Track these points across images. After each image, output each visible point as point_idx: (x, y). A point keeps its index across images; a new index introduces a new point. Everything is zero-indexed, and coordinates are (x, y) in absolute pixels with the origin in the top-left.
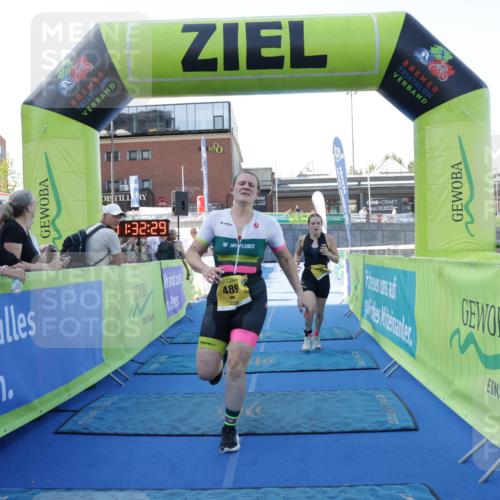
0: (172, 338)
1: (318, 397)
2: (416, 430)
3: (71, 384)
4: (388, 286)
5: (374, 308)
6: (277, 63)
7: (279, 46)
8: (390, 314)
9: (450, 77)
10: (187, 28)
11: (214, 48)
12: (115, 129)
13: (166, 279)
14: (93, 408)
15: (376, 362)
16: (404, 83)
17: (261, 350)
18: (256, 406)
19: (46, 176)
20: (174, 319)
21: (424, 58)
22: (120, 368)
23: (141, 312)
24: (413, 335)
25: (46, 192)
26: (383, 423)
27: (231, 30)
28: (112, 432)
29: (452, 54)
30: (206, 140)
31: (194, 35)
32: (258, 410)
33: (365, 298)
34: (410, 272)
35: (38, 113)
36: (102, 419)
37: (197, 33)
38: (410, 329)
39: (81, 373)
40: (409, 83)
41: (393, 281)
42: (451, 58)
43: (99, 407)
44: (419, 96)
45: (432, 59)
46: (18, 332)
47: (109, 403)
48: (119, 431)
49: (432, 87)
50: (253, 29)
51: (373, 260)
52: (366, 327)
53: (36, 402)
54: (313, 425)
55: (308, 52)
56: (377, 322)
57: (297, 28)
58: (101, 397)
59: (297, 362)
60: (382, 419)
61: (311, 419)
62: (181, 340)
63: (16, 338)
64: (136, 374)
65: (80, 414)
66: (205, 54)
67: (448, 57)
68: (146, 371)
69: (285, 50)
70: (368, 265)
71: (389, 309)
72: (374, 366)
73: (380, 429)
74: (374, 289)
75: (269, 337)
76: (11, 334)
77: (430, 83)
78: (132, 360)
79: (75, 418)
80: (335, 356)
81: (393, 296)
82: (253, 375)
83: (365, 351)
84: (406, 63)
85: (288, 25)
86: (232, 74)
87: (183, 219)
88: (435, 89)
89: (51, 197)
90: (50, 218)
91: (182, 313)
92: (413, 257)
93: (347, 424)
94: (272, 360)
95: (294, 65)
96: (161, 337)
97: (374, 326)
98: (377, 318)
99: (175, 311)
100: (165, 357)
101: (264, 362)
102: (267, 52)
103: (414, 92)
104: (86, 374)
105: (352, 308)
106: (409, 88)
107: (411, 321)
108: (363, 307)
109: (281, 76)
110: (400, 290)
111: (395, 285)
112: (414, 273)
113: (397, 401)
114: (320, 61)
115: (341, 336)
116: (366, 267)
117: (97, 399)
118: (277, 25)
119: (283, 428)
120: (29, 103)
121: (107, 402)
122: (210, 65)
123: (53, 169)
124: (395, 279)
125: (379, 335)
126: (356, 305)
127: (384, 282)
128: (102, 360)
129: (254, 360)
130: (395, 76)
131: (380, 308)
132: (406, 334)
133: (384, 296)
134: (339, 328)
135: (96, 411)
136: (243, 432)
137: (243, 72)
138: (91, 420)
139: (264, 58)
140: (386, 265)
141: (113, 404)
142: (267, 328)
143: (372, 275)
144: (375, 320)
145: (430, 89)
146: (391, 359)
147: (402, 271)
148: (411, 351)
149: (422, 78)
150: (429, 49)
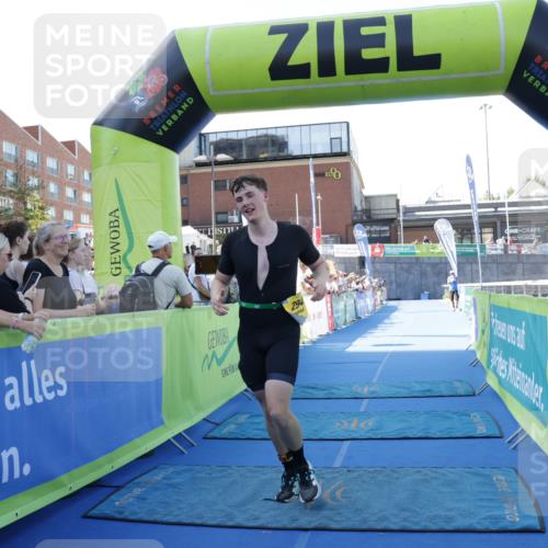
1: (417, 476)
2: (541, 531)
4: (516, 333)
5: (500, 359)
6: (381, 65)
7: (383, 46)
8: (518, 367)
10: (275, 30)
11: (306, 52)
12: (216, 154)
14: (138, 485)
15: (500, 428)
16: (537, 84)
17: (362, 410)
18: (335, 490)
19: (117, 206)
22: (185, 431)
23: (220, 362)
24: (545, 397)
25: (116, 224)
26: (497, 519)
27: (325, 30)
28: (151, 519)
31: (283, 37)
32: (338, 493)
33: (491, 346)
34: (541, 317)
35: (109, 134)
36: (144, 499)
37: (286, 35)
38: (541, 390)
39: (131, 440)
40: (543, 83)
41: (521, 328)
43: (147, 482)
46: (41, 393)
47: (161, 476)
48: (157, 517)
50: (352, 27)
51: (503, 300)
52: (492, 381)
53: (64, 478)
54: (405, 519)
55: (417, 52)
56: (504, 376)
57: (404, 24)
58: (155, 468)
59: (399, 426)
60: (497, 513)
61: (404, 510)
63: (39, 399)
64: (205, 438)
65: (123, 491)
66: (295, 60)
68: (218, 436)
69: (390, 50)
70: (494, 306)
71: (517, 360)
72: (497, 434)
73: (492, 528)
74: (501, 335)
75: (373, 392)
76: (31, 394)
78: (206, 420)
79: (113, 497)
80: (448, 418)
81: (521, 346)
82: (345, 442)
83: (488, 413)
84: (539, 59)
85: (393, 20)
86: (328, 80)
89: (122, 229)
90: (121, 254)
93: (449, 519)
94: (371, 423)
95: (401, 67)
97: (500, 381)
98: (503, 371)
100: (245, 416)
101: (362, 425)
102: (369, 54)
104: (138, 440)
105: (478, 356)
107: (542, 379)
108: (490, 357)
109: (387, 81)
110: (529, 338)
111: (523, 332)
112: (546, 318)
113: (520, 486)
114: (432, 62)
115: (461, 392)
116: (493, 308)
117: (149, 471)
118: (380, 21)
119: (365, 521)
120: (98, 123)
121: (158, 476)
122: (302, 71)
123: (124, 198)
124: (524, 324)
125: (505, 392)
126: (482, 353)
127: (512, 328)
128: (161, 423)
129: (350, 422)
130: (525, 75)
131: (507, 360)
132: (537, 395)
133: (511, 345)
134: (460, 381)
135: (141, 487)
136: (312, 525)
137: (341, 78)
138: (131, 500)
139: (363, 60)
140: (512, 307)
141: (164, 478)
142: (375, 380)
143: (498, 318)
144: (501, 374)
146: (518, 426)
147: (531, 315)
148: (542, 418)
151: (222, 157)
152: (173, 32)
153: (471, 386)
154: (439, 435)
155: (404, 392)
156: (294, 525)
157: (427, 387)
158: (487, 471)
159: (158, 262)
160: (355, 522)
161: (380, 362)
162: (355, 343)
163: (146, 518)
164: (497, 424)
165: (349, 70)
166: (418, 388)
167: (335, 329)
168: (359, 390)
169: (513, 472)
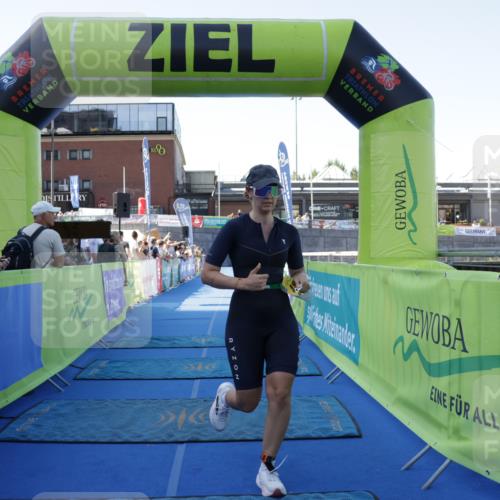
2: (359, 437)
3: (9, 389)
4: (332, 293)
5: (317, 315)
6: (224, 66)
7: (227, 49)
8: (333, 320)
9: (396, 86)
10: (134, 27)
11: (162, 47)
12: (56, 127)
14: (31, 415)
15: (318, 369)
16: (351, 91)
17: (204, 355)
18: (198, 414)
21: (371, 66)
22: (60, 373)
24: (357, 342)
26: (328, 430)
27: (178, 30)
28: (52, 439)
29: (398, 64)
30: (149, 141)
33: (307, 305)
34: (355, 280)
36: (40, 426)
38: (353, 336)
39: (20, 379)
40: (355, 91)
41: (336, 288)
42: (397, 67)
43: (38, 414)
44: (365, 104)
45: (379, 68)
47: (48, 409)
48: (59, 438)
49: (378, 95)
50: (202, 30)
51: (320, 266)
52: (309, 333)
54: (257, 432)
55: (256, 56)
56: (320, 328)
57: (245, 31)
58: (41, 402)
60: (326, 426)
61: (255, 426)
64: (75, 379)
65: (19, 420)
66: (152, 54)
67: (394, 67)
68: (86, 377)
69: (233, 53)
70: (311, 271)
71: (332, 316)
72: (318, 373)
73: (323, 436)
74: (318, 296)
75: (210, 342)
77: (376, 92)
78: (71, 365)
79: (12, 425)
82: (196, 381)
83: (308, 358)
84: (353, 71)
85: (236, 28)
86: (179, 75)
87: (124, 221)
88: (381, 98)
92: (356, 264)
93: (291, 432)
94: (214, 366)
95: (241, 68)
97: (316, 332)
98: (319, 324)
100: (105, 362)
101: (207, 368)
102: (214, 55)
103: (360, 100)
104: (24, 380)
106: (356, 95)
107: (354, 328)
108: (306, 313)
109: (229, 79)
110: (344, 296)
111: (338, 292)
112: (359, 280)
113: (340, 408)
114: (268, 66)
116: (310, 273)
117: (36, 405)
118: (225, 28)
119: (226, 435)
121: (45, 408)
122: (157, 65)
124: (339, 285)
125: (321, 341)
126: (298, 311)
127: (328, 289)
128: (41, 366)
129: (196, 366)
130: (342, 83)
131: (323, 315)
132: (349, 341)
133: (327, 303)
135: (34, 417)
136: (186, 439)
137: (190, 74)
138: (29, 427)
139: (211, 60)
140: (329, 272)
141: (51, 410)
142: (209, 333)
143: (315, 282)
144: (317, 327)
145: (376, 97)
146: (334, 366)
147: (346, 278)
148: (354, 358)
149: (369, 86)
150: (376, 58)
151: (61, 130)
152: (41, 20)
156: (171, 439)
158: (314, 399)
159: (38, 226)
160: (219, 436)
161: (210, 319)
162: (184, 303)
163: (47, 439)
165: (198, 67)
167: (163, 291)
168: (198, 341)
169: (333, 399)
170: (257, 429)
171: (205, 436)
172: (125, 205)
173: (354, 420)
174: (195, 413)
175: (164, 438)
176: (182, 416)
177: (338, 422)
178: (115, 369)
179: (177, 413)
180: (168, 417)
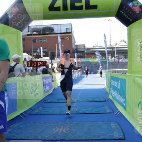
0: (46, 100)
1: (90, 124)
2: (124, 139)
4: (117, 84)
5: (113, 91)
6: (80, 8)
7: (81, 2)
8: (118, 93)
9: (140, 12)
13: (44, 81)
15: (113, 110)
16: (124, 14)
17: (74, 105)
20: (47, 94)
21: (131, 5)
22: (23, 112)
24: (125, 102)
26: (112, 136)
28: (13, 138)
29: (141, 4)
32: (67, 130)
33: (110, 87)
34: (124, 79)
36: (11, 132)
38: (124, 100)
40: (126, 14)
41: (119, 82)
42: (140, 5)
44: (129, 19)
45: (134, 5)
51: (114, 74)
52: (110, 97)
56: (114, 96)
58: (14, 123)
59: (85, 110)
60: (112, 134)
61: (86, 134)
62: (48, 101)
64: (29, 114)
66: (56, 5)
67: (139, 5)
68: (33, 113)
69: (83, 3)
71: (118, 92)
72: (112, 112)
73: (111, 139)
74: (113, 84)
75: (78, 101)
77: (133, 14)
78: (30, 109)
80: (99, 108)
83: (109, 106)
84: (125, 7)
86: (65, 12)
87: (53, 61)
88: (135, 16)
91: (51, 92)
92: (127, 74)
93: (99, 136)
94: (77, 109)
95: (86, 9)
96: (41, 100)
97: (113, 97)
98: (114, 94)
99: (48, 91)
100: (41, 108)
101: (74, 110)
102: (77, 4)
103: (127, 17)
105: (107, 90)
106: (126, 16)
107: (124, 97)
108: (110, 90)
109: (82, 12)
110: (121, 85)
111: (119, 84)
113: (119, 127)
114: (95, 7)
115: (102, 100)
116: (111, 77)
117: (13, 124)
119: (75, 137)
121: (15, 126)
122: (58, 9)
125: (114, 100)
126: (108, 89)
127: (116, 82)
130: (121, 12)
131: (115, 91)
132: (123, 101)
133: (116, 87)
134: (102, 97)
135: (11, 129)
136: (60, 139)
137: (69, 11)
138: (7, 133)
139: (76, 6)
140: (116, 77)
141: (17, 126)
142: (78, 97)
143: (112, 80)
144: (113, 95)
145: (133, 16)
146: (118, 110)
147: (122, 79)
148: (125, 108)
149: (130, 12)
150: (133, 2)
151: (35, 33)
153: (105, 99)
154: (96, 112)
155: (87, 100)
156: (55, 139)
157: (93, 99)
158: (109, 123)
159: (15, 63)
160: (72, 138)
161: (79, 92)
164: (112, 109)
166: (90, 99)
168: (74, 100)
169: (116, 123)
170: (87, 135)
171: (67, 138)
172: (53, 55)
173: (123, 132)
174: (66, 128)
175: (52, 138)
176: (61, 129)
177: (117, 133)
178: (43, 111)
179: (60, 128)
180: (56, 129)
